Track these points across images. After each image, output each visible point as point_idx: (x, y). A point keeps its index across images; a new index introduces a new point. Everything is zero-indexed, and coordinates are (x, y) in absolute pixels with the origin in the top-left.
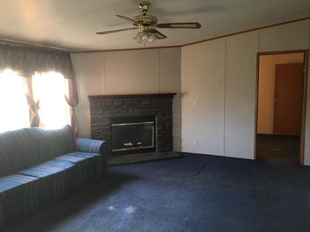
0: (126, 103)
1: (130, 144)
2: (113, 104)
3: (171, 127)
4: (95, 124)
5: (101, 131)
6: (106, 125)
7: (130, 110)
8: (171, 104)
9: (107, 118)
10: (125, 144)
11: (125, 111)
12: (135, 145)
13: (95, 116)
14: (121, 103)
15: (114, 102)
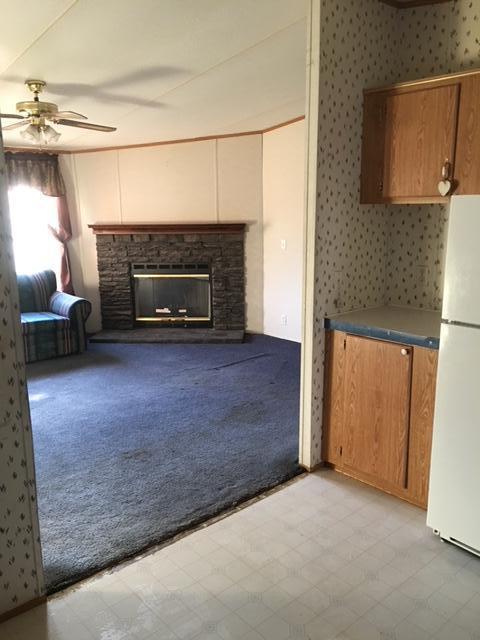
0: (156, 239)
1: (166, 310)
2: (132, 239)
3: (241, 287)
4: (104, 273)
5: (115, 284)
6: (121, 276)
7: (163, 252)
8: (242, 243)
9: (123, 263)
10: (158, 311)
11: (155, 252)
12: (174, 313)
13: (104, 259)
14: (146, 239)
15: (134, 237)
